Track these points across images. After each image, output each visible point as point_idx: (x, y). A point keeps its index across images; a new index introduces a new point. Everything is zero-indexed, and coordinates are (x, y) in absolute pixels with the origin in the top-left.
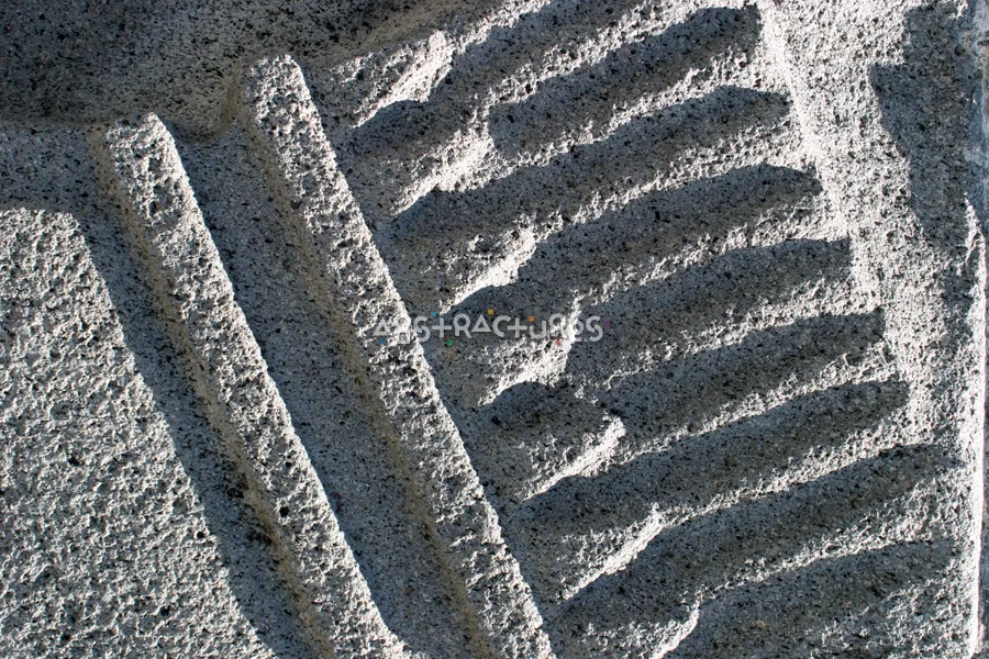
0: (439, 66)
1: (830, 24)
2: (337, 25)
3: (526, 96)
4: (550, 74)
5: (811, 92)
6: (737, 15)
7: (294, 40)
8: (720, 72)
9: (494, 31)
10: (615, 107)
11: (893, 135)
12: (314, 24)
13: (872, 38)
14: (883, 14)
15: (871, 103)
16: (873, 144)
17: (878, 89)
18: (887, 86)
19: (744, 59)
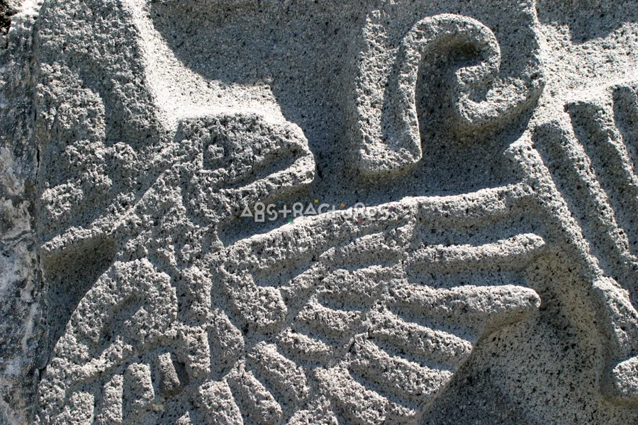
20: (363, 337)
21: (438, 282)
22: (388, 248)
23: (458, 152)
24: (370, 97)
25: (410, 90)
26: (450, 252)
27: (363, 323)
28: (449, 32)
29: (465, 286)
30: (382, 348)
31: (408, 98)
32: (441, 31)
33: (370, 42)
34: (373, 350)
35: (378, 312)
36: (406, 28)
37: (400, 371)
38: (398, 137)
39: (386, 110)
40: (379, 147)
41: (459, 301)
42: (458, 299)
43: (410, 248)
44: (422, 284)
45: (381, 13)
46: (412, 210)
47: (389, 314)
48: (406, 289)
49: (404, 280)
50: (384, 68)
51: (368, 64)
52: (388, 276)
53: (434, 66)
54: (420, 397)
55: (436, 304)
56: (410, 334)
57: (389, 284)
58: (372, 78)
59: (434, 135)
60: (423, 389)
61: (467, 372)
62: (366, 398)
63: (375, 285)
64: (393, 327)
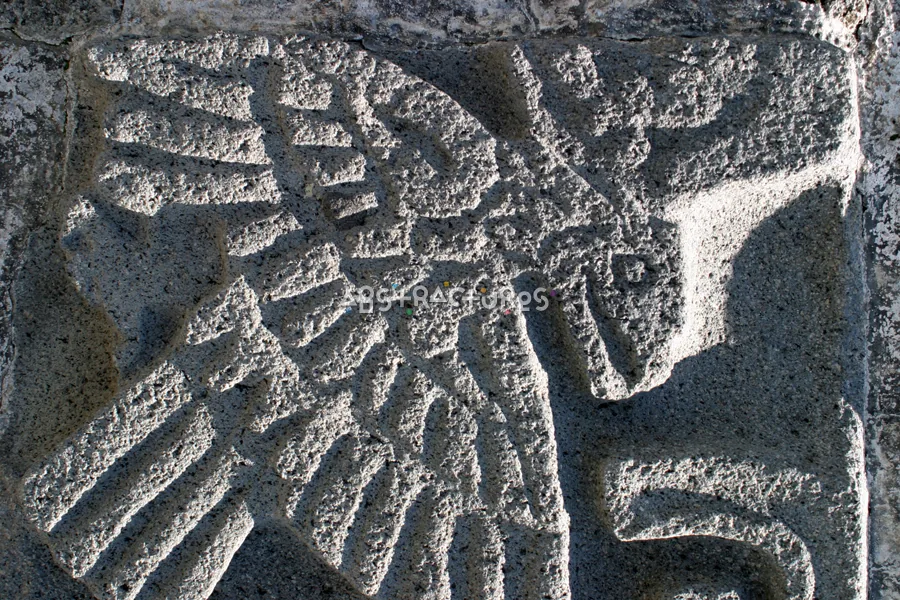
20: (389, 455)
21: (456, 555)
22: (503, 492)
23: (627, 589)
24: (704, 475)
25: (711, 528)
26: (495, 572)
27: (408, 455)
28: (789, 584)
29: (450, 591)
30: (374, 478)
31: (700, 525)
32: (791, 574)
33: (777, 477)
34: (372, 467)
35: (420, 475)
36: (795, 527)
37: (343, 500)
38: (650, 510)
39: (685, 496)
40: (637, 484)
41: (431, 581)
42: (433, 580)
43: (502, 520)
44: (455, 534)
45: (817, 494)
46: (551, 525)
47: (417, 489)
48: (449, 513)
49: (461, 511)
50: (742, 496)
51: (748, 474)
52: (467, 490)
53: (744, 562)
54: (309, 525)
55: (427, 551)
56: (391, 515)
57: (456, 491)
58: (729, 479)
59: (651, 558)
60: (319, 528)
61: (338, 587)
62: (311, 455)
63: (456, 473)
64: (401, 494)
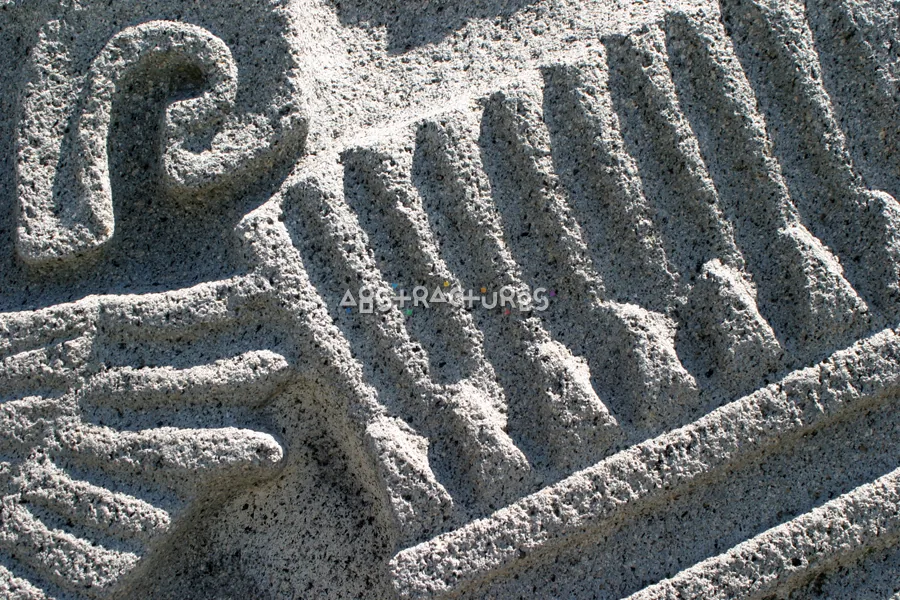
0: (398, 428)
1: (354, 90)
2: (360, 519)
3: (423, 351)
4: (403, 331)
5: (413, 104)
6: (349, 169)
7: (372, 557)
8: (399, 183)
9: (367, 380)
10: (432, 274)
11: (448, 34)
12: (358, 539)
13: (365, 54)
14: (344, 45)
15: (420, 53)
16: (456, 51)
17: (408, 47)
18: (406, 40)
19: (388, 162)
